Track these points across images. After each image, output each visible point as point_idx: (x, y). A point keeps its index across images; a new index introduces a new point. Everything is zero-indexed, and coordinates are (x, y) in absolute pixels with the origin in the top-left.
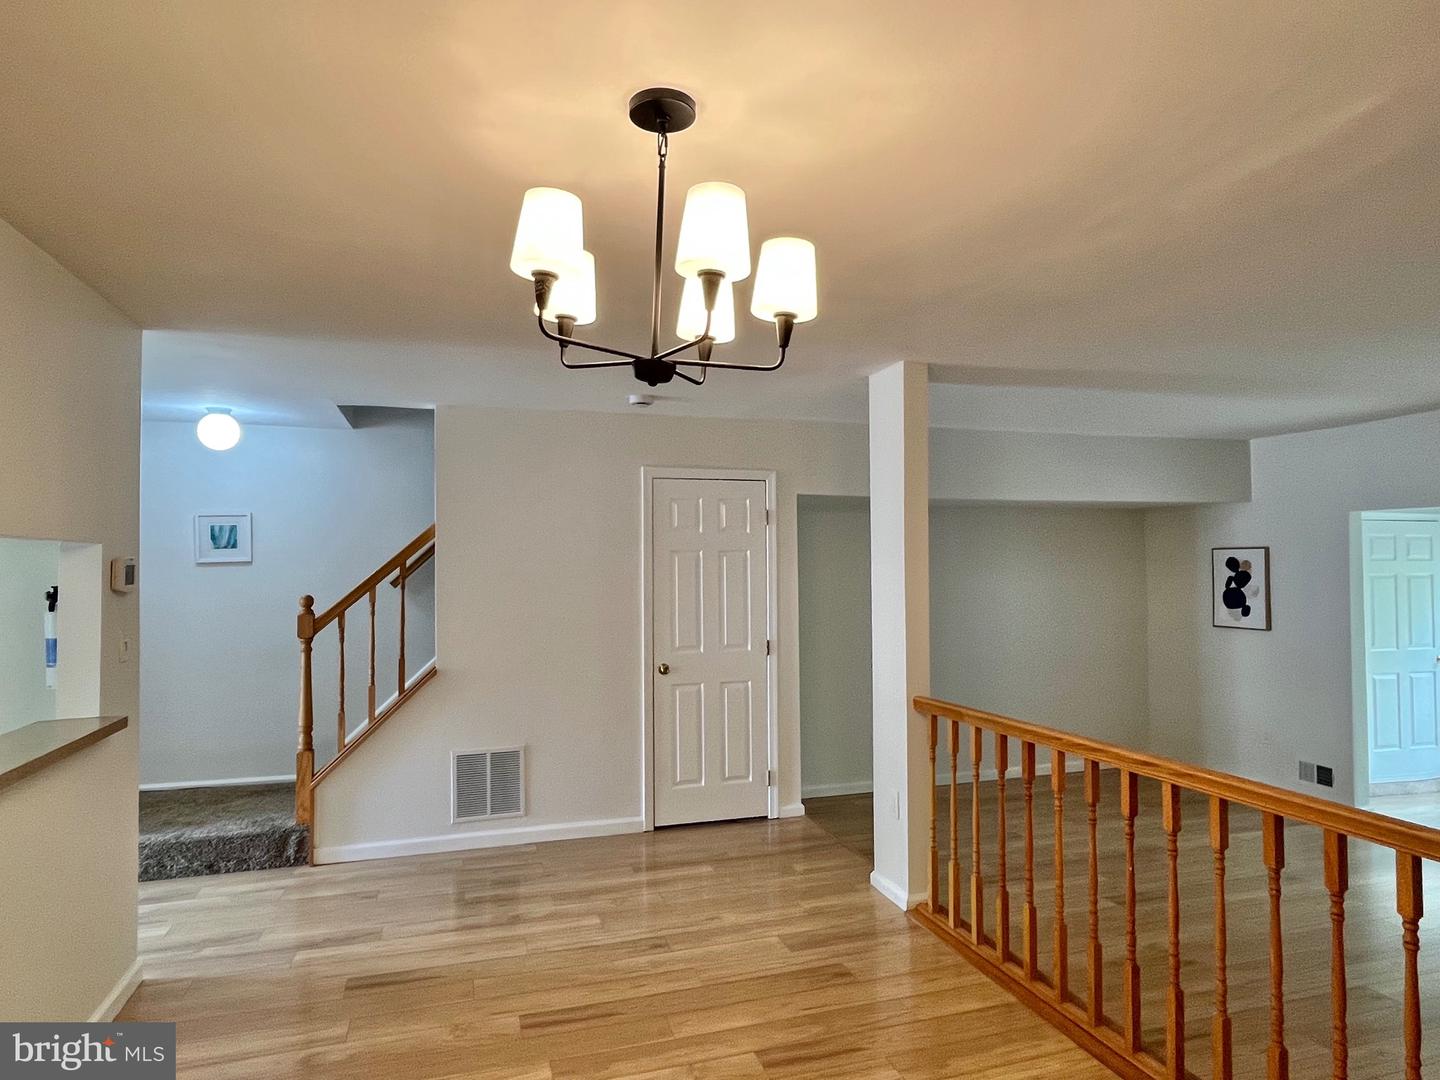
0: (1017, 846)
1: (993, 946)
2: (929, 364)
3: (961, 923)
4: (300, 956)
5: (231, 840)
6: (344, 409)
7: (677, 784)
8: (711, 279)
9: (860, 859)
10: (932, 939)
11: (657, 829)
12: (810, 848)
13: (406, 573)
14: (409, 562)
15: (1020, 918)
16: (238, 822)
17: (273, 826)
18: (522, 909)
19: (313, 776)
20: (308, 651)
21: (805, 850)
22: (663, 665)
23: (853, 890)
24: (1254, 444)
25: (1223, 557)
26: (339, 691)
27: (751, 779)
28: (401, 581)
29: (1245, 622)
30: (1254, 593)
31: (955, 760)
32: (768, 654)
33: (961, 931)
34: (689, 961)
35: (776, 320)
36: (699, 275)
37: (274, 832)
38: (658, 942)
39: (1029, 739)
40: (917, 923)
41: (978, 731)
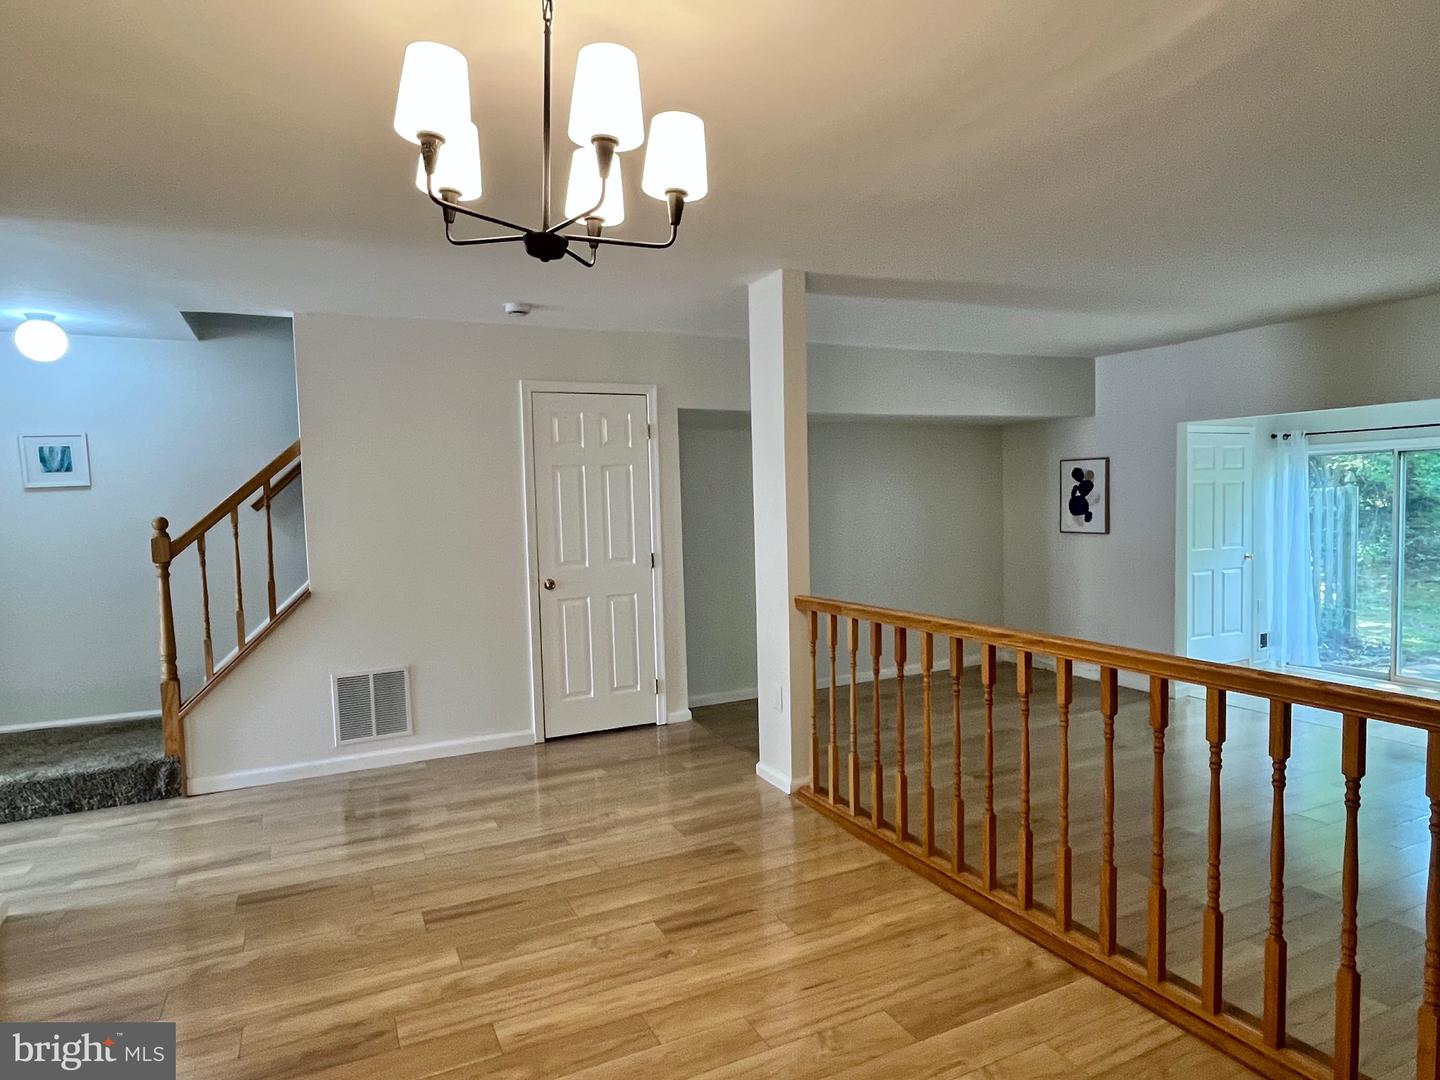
0: (889, 737)
1: (869, 817)
2: (807, 274)
3: (840, 800)
4: (183, 881)
5: (92, 776)
6: (189, 317)
7: (568, 696)
8: (605, 146)
9: (747, 755)
10: (814, 815)
11: (548, 741)
12: (698, 748)
13: (271, 493)
14: (274, 481)
15: (893, 795)
16: (98, 759)
17: (139, 760)
18: (414, 820)
19: (181, 706)
20: (166, 576)
21: (693, 750)
22: (549, 580)
23: (739, 780)
24: (1099, 362)
25: (1069, 468)
26: (203, 618)
27: (639, 688)
28: (265, 501)
29: (1087, 527)
30: (1095, 500)
31: (834, 651)
32: (653, 566)
33: (840, 806)
34: (587, 851)
35: (666, 198)
36: (594, 140)
37: (140, 765)
38: (557, 838)
39: (901, 625)
40: (800, 803)
41: (855, 622)
